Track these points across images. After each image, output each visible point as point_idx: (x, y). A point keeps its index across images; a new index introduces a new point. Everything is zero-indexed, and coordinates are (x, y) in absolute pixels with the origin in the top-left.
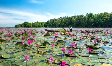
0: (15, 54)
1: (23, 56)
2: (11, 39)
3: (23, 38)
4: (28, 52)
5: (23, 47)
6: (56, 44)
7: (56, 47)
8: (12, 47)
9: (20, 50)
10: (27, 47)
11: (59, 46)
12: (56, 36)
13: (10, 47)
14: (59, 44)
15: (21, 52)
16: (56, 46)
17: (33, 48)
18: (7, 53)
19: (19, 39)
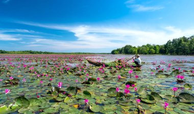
0: (105, 108)
1: (115, 113)
2: (103, 78)
3: (120, 78)
4: (123, 107)
5: (117, 96)
6: (176, 101)
7: (174, 106)
8: (104, 94)
9: (113, 100)
10: (124, 98)
11: (180, 106)
12: (180, 79)
13: (101, 94)
14: (181, 100)
15: (114, 105)
16: (175, 103)
17: (132, 102)
18: (97, 104)
19: (114, 80)
